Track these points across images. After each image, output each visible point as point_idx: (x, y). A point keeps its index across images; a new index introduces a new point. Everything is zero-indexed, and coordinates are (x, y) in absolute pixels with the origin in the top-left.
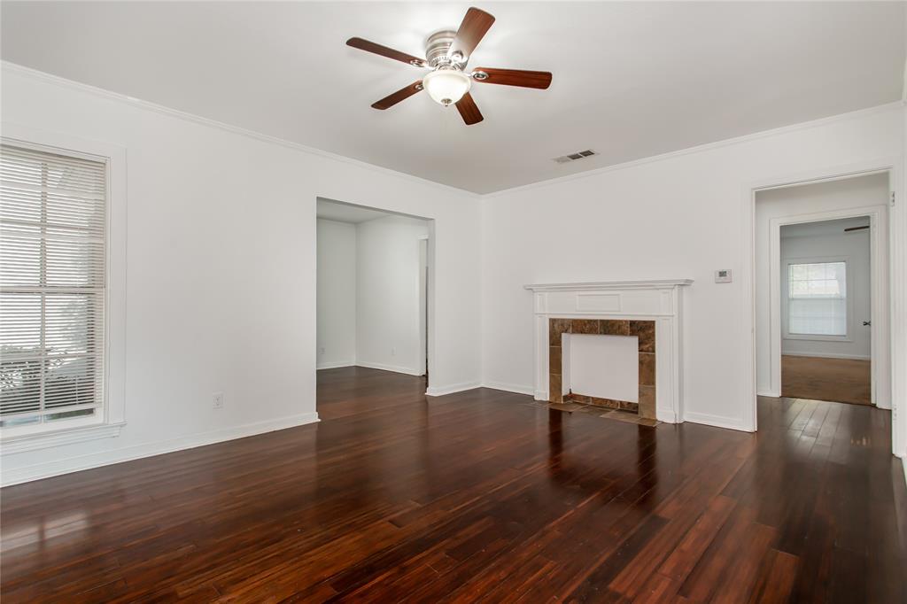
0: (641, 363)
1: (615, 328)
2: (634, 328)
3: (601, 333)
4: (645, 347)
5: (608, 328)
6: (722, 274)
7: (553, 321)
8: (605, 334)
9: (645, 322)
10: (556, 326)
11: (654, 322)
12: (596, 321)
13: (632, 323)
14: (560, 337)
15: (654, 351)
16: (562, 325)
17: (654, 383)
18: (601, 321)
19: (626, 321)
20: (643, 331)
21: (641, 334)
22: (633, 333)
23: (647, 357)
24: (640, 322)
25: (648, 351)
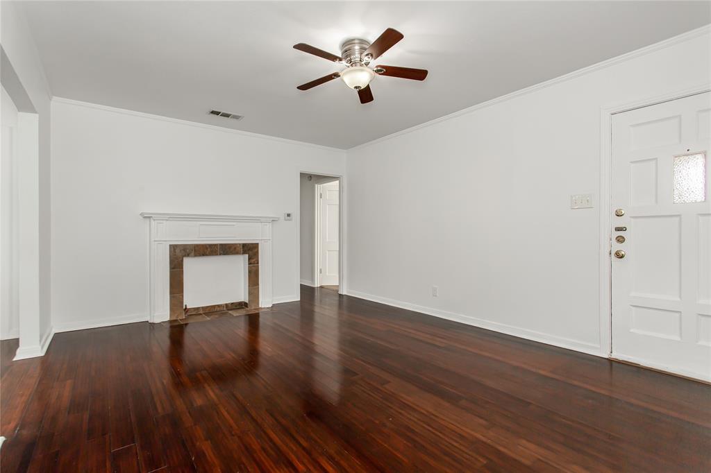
0: (250, 272)
1: (232, 250)
2: (246, 248)
3: (220, 255)
4: (252, 261)
5: (226, 250)
6: (289, 215)
7: (173, 248)
8: (224, 254)
9: (252, 244)
10: (178, 251)
11: (258, 244)
12: (216, 245)
13: (244, 245)
14: (182, 261)
15: (258, 263)
16: (184, 250)
17: (258, 285)
18: (221, 245)
19: (240, 244)
20: (251, 250)
21: (250, 252)
22: (244, 253)
23: (253, 268)
24: (249, 244)
25: (254, 264)
